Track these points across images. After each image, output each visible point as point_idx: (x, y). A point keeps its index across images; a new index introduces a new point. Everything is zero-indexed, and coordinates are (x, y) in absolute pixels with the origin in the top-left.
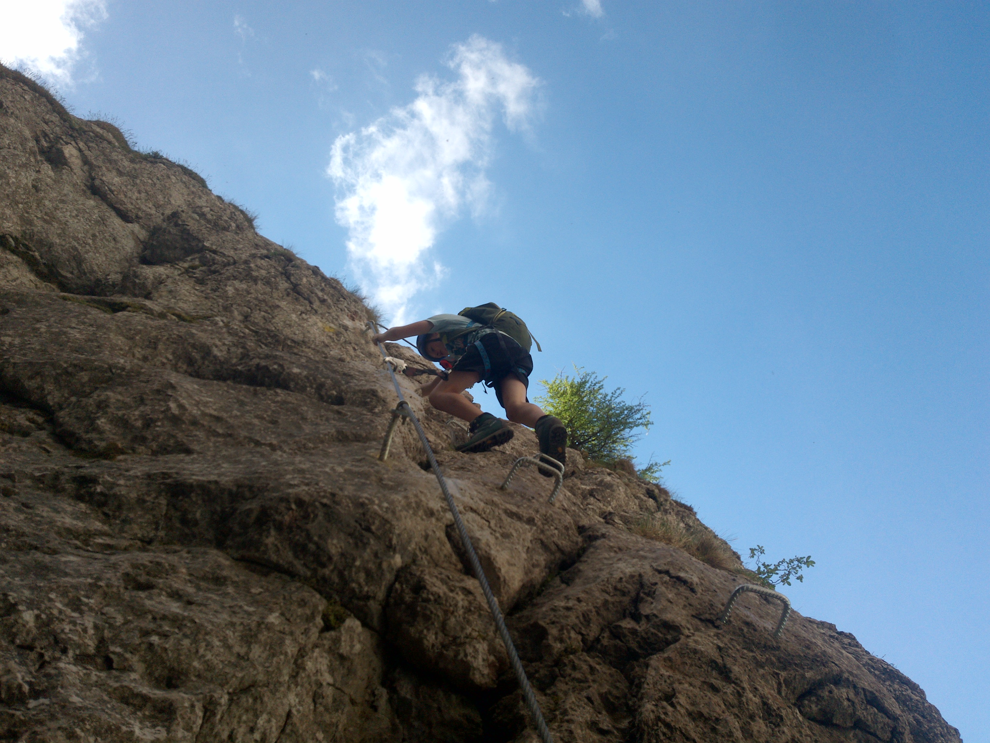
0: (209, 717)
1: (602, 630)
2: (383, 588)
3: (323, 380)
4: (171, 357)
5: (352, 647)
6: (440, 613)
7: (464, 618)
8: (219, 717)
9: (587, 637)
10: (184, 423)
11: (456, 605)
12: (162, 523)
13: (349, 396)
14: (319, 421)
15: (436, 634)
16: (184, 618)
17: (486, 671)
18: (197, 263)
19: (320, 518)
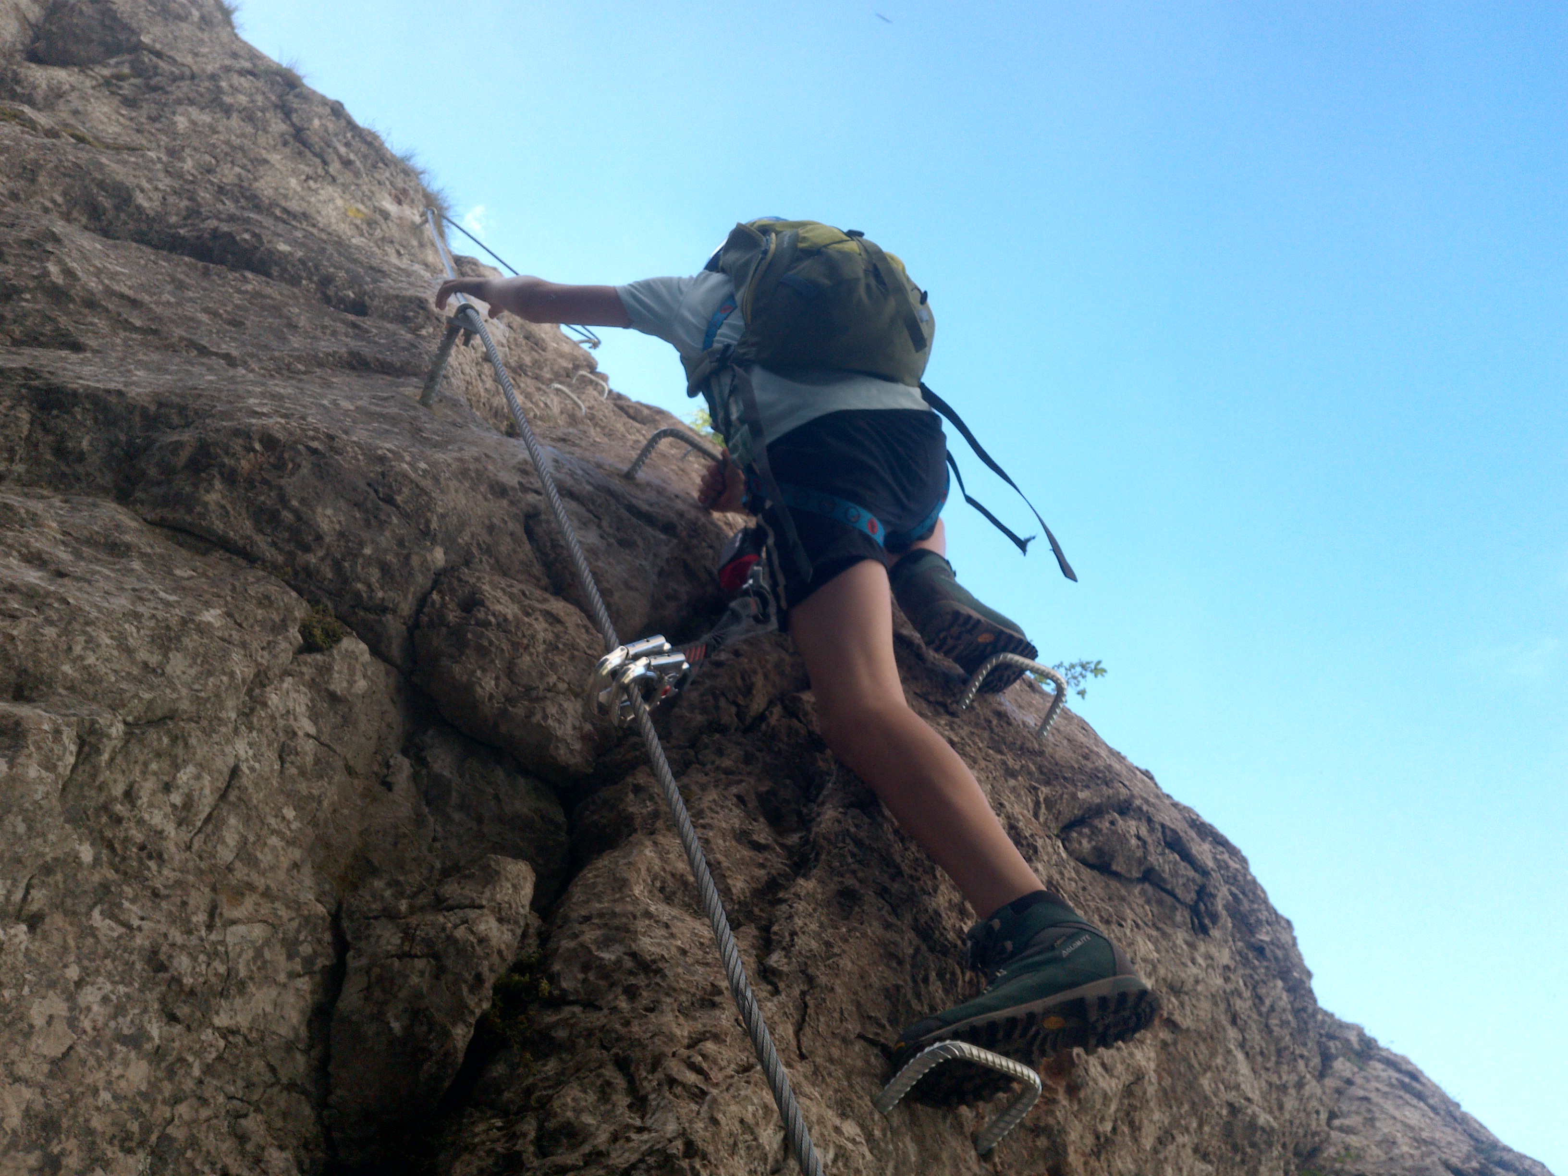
0: (89, 755)
1: (771, 703)
2: (410, 596)
3: (331, 270)
4: (60, 199)
5: (351, 683)
6: (506, 645)
7: (546, 659)
8: (106, 756)
9: (744, 709)
10: (72, 301)
11: (533, 637)
12: (20, 451)
13: (376, 303)
14: (319, 333)
15: (497, 679)
16: (48, 594)
17: (577, 746)
18: (126, 70)
19: (305, 470)
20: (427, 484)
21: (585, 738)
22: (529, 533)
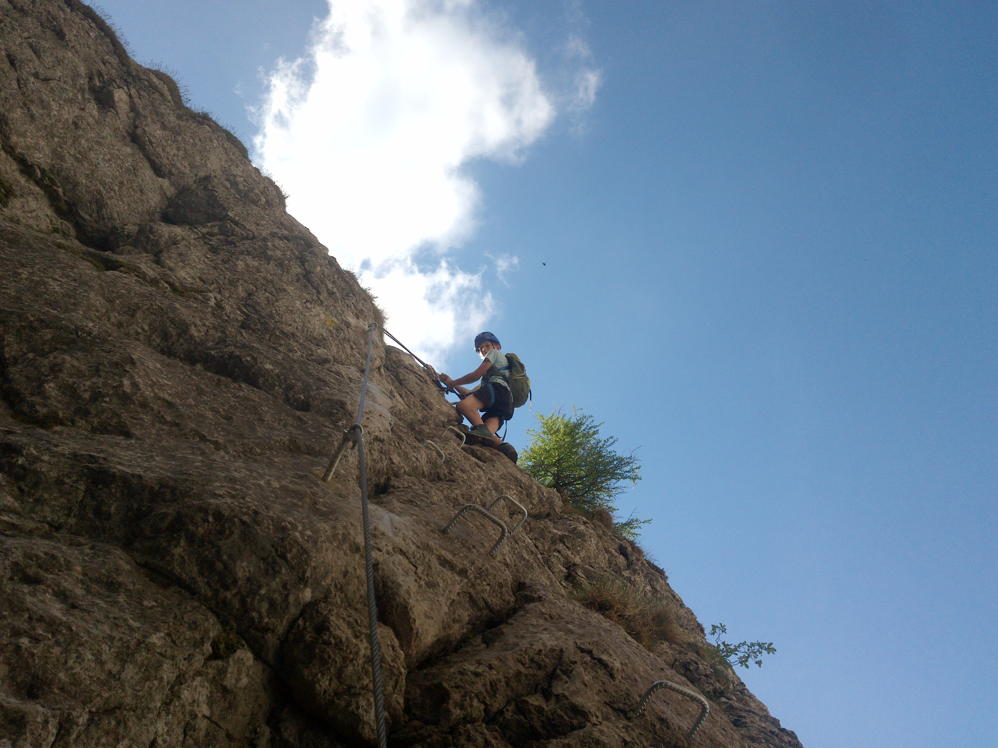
0: (63, 736)
1: (508, 702)
2: (285, 621)
3: (294, 381)
4: (146, 328)
5: (238, 680)
6: (339, 660)
7: (363, 668)
8: (74, 736)
9: (489, 707)
10: (134, 403)
11: (357, 653)
12: (75, 510)
13: (316, 403)
14: (276, 425)
15: (331, 680)
16: (61, 623)
18: (216, 230)
19: (236, 536)
20: (309, 546)
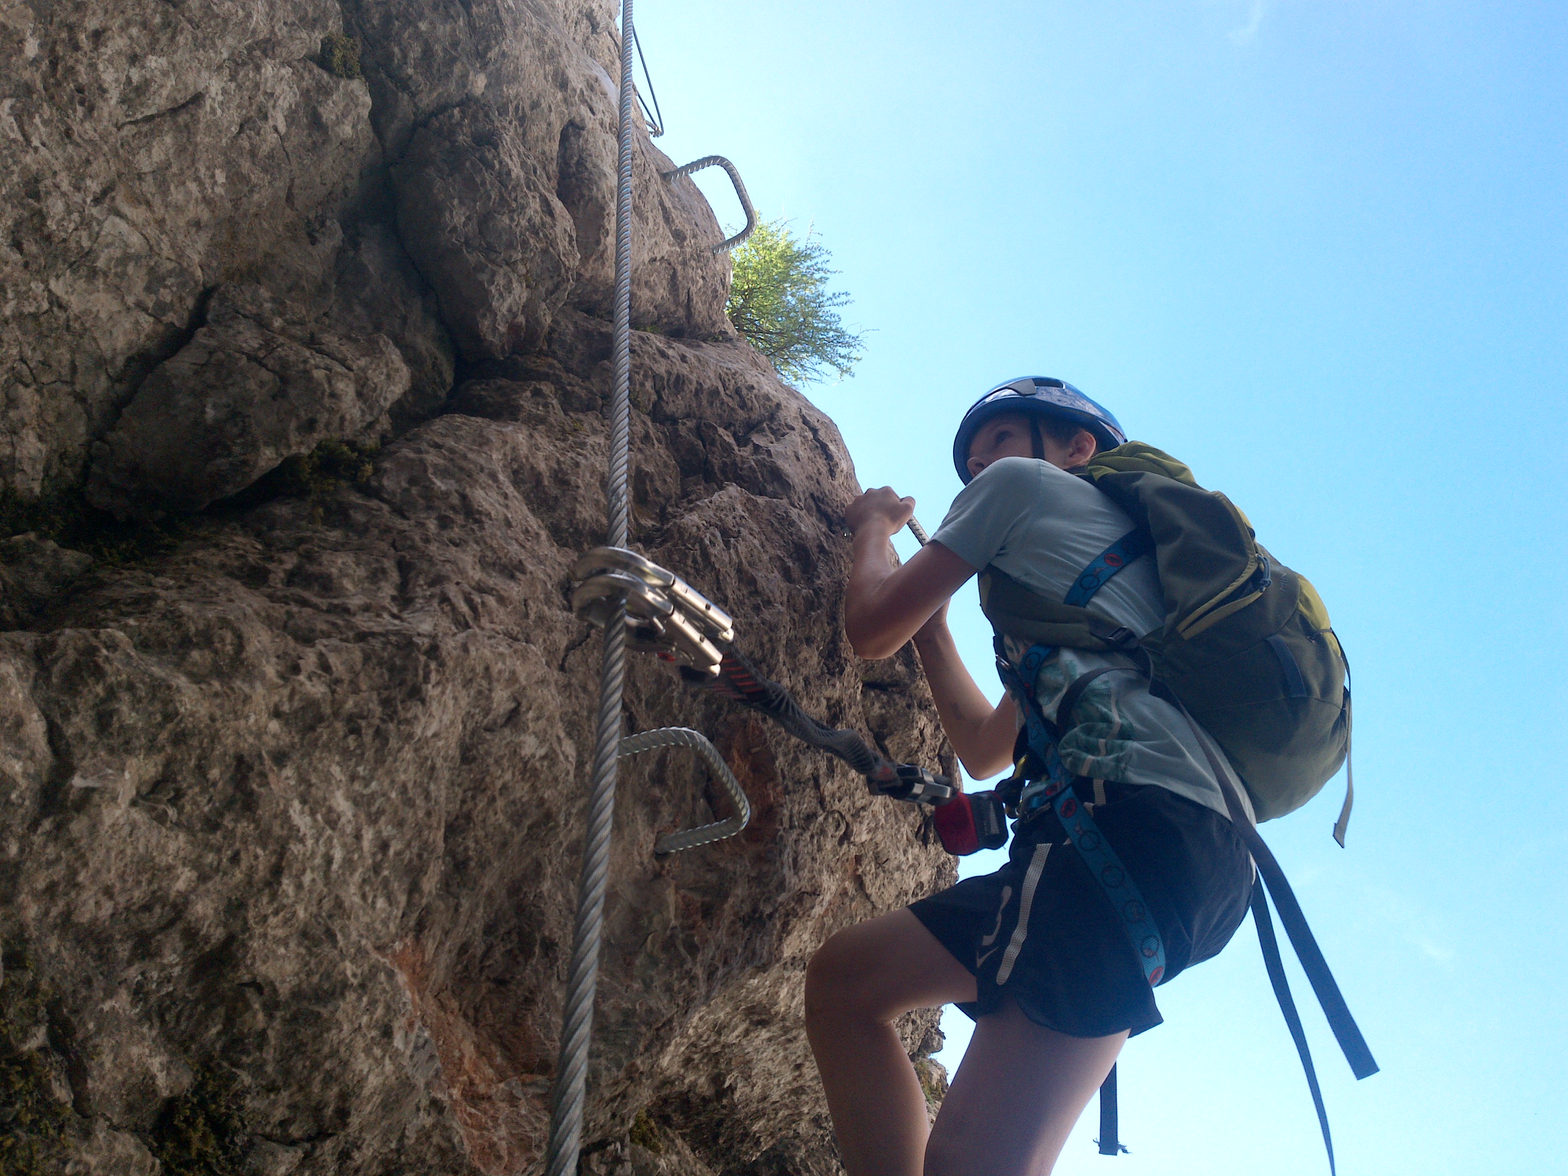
1: (688, 415)
5: (340, 121)
6: (495, 195)
7: (522, 234)
9: (664, 404)
11: (523, 208)
17: (502, 329)
21: (513, 328)
22: (564, 137)
